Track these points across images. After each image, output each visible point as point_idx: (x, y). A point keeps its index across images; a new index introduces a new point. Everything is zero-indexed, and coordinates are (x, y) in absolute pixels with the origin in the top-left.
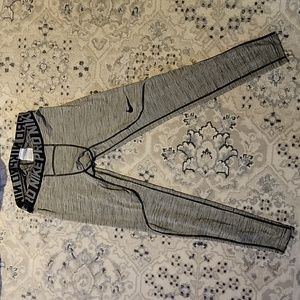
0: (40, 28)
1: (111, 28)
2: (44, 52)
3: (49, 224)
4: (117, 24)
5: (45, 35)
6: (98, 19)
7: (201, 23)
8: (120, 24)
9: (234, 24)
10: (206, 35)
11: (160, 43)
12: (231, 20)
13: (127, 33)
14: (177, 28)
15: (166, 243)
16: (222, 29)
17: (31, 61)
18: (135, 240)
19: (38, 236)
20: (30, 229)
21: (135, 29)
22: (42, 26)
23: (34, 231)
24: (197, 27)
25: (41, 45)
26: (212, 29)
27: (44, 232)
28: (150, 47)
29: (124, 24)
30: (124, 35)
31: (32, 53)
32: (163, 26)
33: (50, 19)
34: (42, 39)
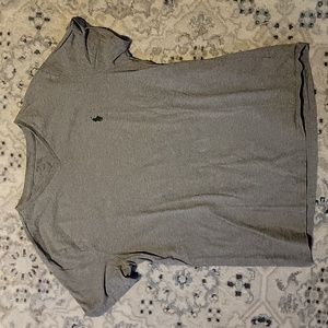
0: (31, 19)
1: (134, 21)
2: (37, 52)
3: (44, 295)
4: (143, 15)
5: (39, 28)
6: (116, 8)
7: (262, 18)
8: (147, 15)
9: (307, 20)
10: (268, 34)
11: (205, 44)
12: (302, 15)
13: (158, 29)
14: (228, 23)
15: (214, 320)
16: (291, 27)
17: (17, 64)
18: (169, 316)
19: (28, 312)
20: (15, 304)
21: (170, 24)
22: (33, 15)
23: (22, 306)
24: (257, 23)
25: (33, 42)
26: (277, 26)
27: (37, 307)
28: (191, 49)
29: (153, 16)
30: (154, 32)
31: (19, 53)
32: (209, 20)
33: (46, 5)
34: (34, 33)
